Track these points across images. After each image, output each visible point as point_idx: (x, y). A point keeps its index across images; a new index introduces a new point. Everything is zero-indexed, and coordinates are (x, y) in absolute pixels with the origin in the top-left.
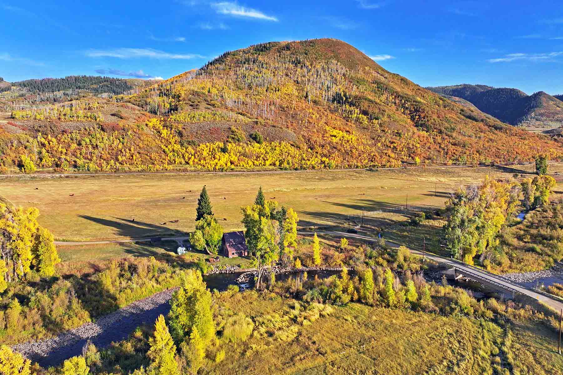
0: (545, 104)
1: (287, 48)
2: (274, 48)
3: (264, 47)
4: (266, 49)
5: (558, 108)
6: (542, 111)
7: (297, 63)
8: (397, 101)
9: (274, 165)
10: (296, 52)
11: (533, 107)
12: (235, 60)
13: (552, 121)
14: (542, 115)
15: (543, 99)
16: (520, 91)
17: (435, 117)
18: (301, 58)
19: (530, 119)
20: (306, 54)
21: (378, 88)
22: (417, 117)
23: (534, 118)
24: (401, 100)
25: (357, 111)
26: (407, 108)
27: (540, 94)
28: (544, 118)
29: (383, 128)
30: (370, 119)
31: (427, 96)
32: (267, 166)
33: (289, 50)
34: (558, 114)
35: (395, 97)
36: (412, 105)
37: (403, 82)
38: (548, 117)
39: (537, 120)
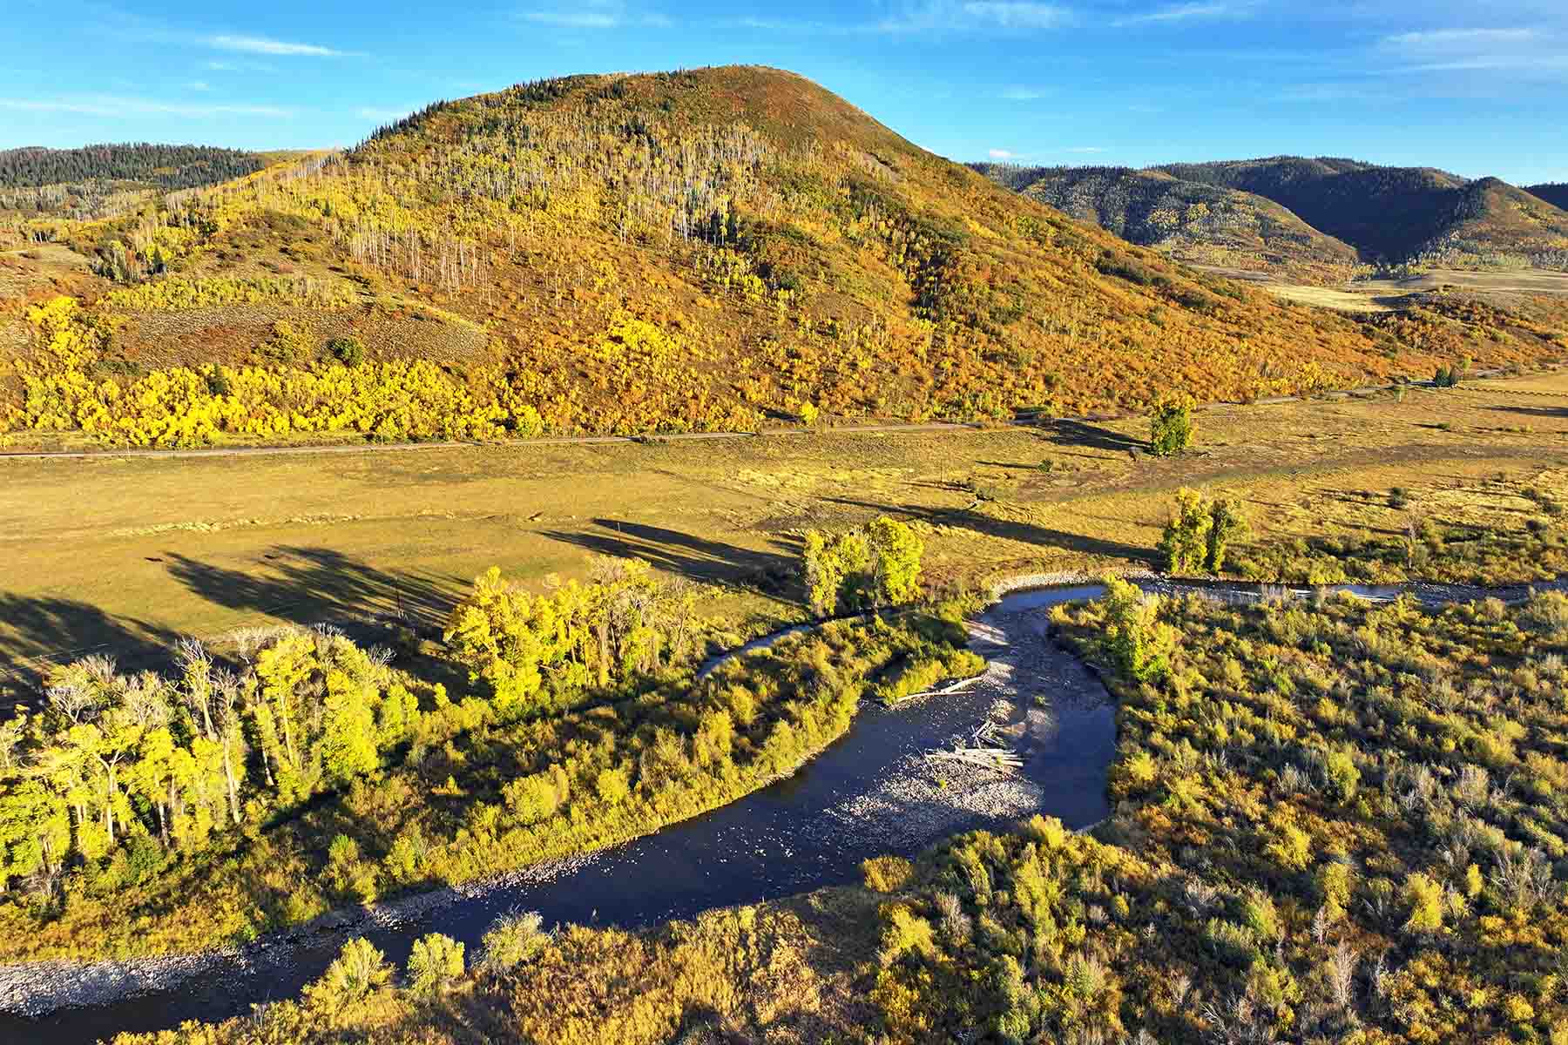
1: (615, 91)
2: (577, 92)
3: (550, 88)
4: (555, 95)
5: (1532, 220)
7: (635, 131)
8: (897, 234)
10: (637, 103)
11: (1458, 218)
12: (455, 123)
13: (1505, 252)
14: (1480, 237)
15: (1491, 195)
17: (980, 280)
18: (648, 118)
19: (1443, 249)
20: (665, 108)
21: (853, 198)
23: (1455, 245)
24: (908, 233)
25: (743, 265)
28: (1487, 245)
29: (795, 314)
30: (772, 288)
31: (1013, 217)
32: (330, 431)
33: (620, 97)
34: (1527, 235)
35: (897, 222)
37: (952, 179)
38: (1497, 242)
39: (1463, 250)
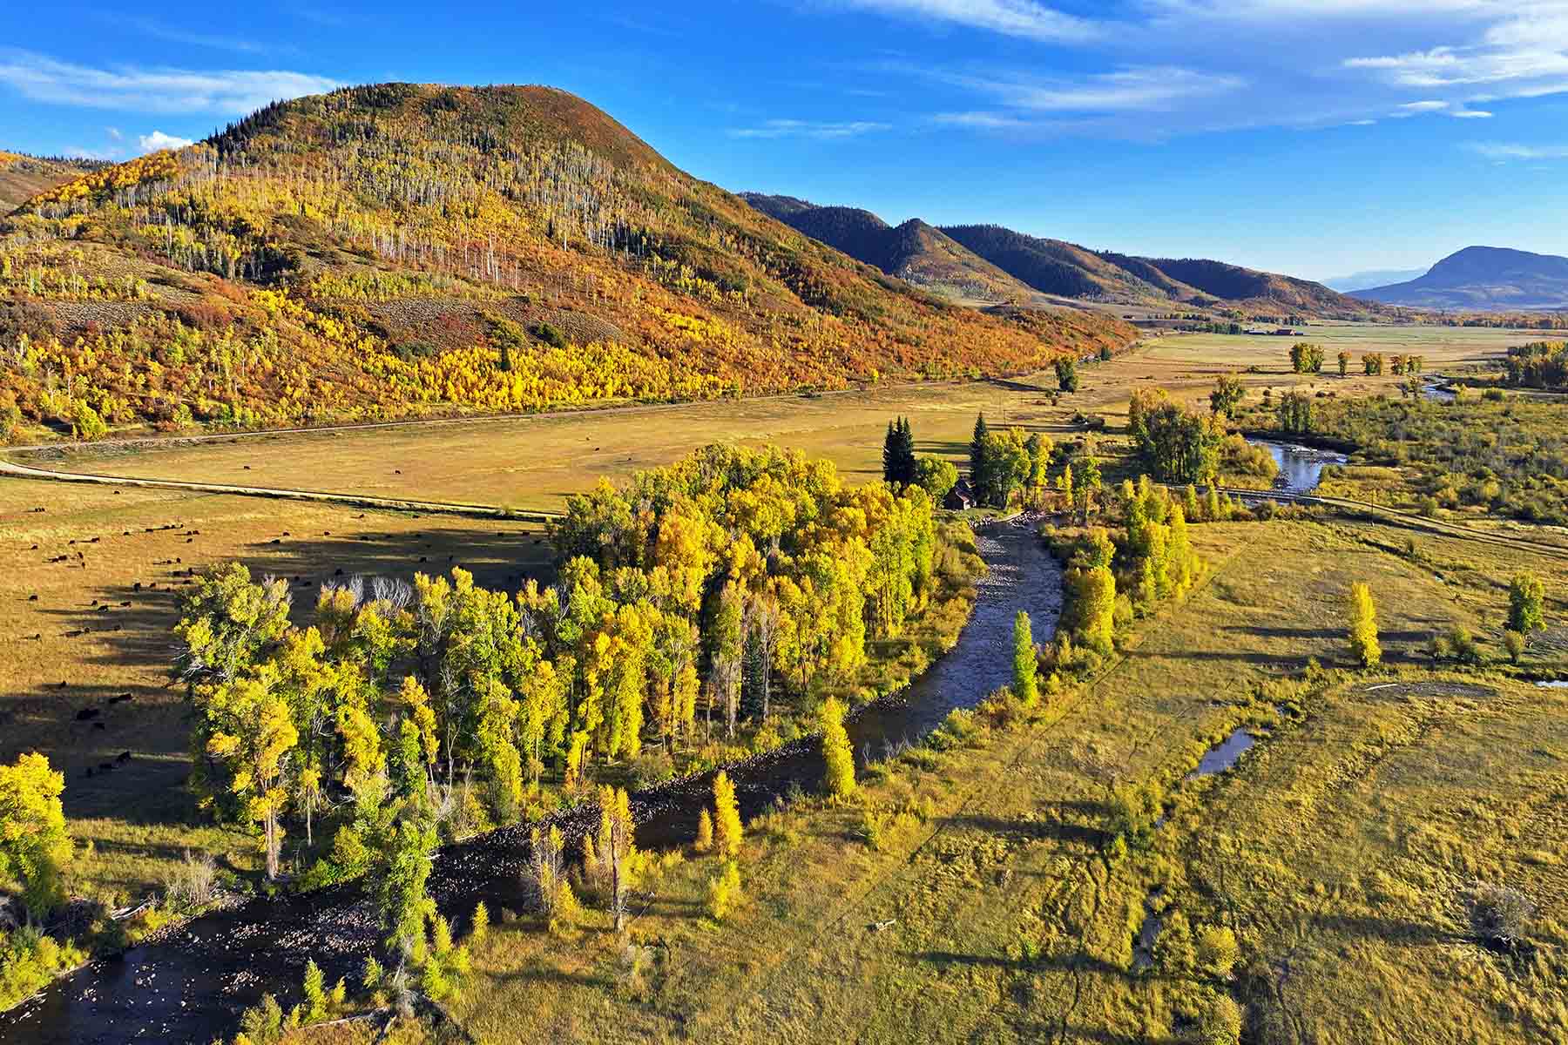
0: (927, 248)
1: (446, 103)
2: (410, 101)
3: (382, 95)
5: (952, 257)
6: (925, 262)
7: (489, 144)
9: (624, 394)
11: (906, 253)
14: (924, 270)
15: (922, 235)
16: (872, 217)
18: (493, 132)
20: (502, 123)
21: (694, 215)
22: (801, 284)
23: (911, 277)
24: (752, 246)
25: (687, 270)
26: (772, 265)
27: (914, 224)
29: (757, 310)
30: (723, 288)
32: (609, 397)
33: (454, 109)
34: (953, 269)
35: (737, 238)
36: (778, 256)
